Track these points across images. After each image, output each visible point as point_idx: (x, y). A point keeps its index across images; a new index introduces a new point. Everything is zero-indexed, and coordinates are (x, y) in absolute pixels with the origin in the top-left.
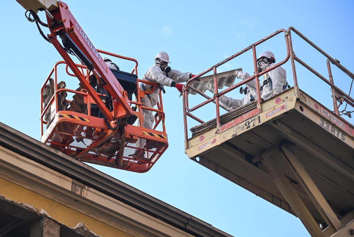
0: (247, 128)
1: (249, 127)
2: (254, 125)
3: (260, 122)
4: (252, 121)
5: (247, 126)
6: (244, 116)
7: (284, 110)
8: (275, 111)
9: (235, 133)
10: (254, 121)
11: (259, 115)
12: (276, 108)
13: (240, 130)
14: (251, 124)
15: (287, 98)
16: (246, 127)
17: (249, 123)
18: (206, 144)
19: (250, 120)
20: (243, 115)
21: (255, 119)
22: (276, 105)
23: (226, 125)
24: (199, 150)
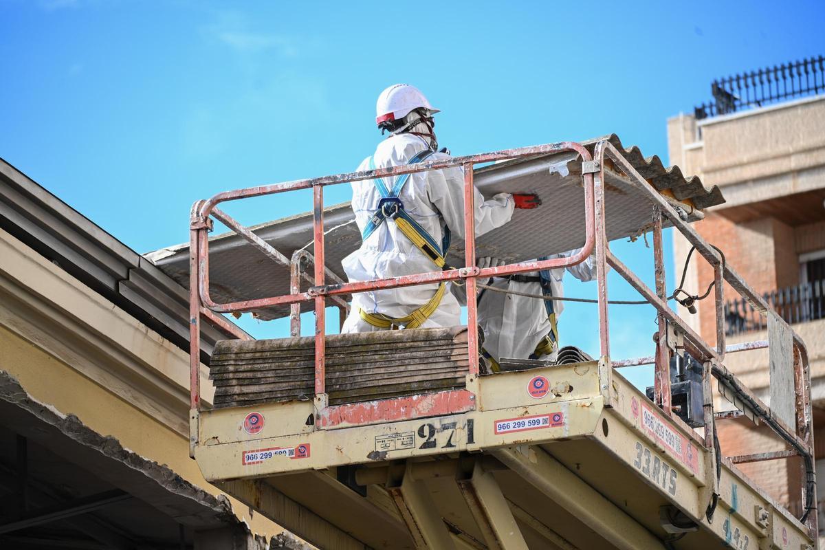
0: (424, 446)
1: (433, 445)
2: (449, 444)
3: (471, 440)
4: (445, 428)
5: (424, 440)
6: (419, 401)
7: (558, 428)
8: (526, 421)
9: (380, 450)
10: (450, 431)
11: (470, 416)
12: (532, 411)
13: (399, 446)
14: (441, 439)
15: (571, 389)
16: (420, 441)
17: (432, 432)
18: (273, 452)
19: (437, 423)
20: (415, 398)
21: (454, 425)
22: (529, 399)
23: (349, 409)
24: (244, 464)
